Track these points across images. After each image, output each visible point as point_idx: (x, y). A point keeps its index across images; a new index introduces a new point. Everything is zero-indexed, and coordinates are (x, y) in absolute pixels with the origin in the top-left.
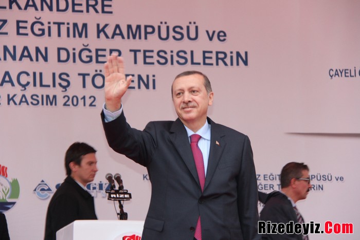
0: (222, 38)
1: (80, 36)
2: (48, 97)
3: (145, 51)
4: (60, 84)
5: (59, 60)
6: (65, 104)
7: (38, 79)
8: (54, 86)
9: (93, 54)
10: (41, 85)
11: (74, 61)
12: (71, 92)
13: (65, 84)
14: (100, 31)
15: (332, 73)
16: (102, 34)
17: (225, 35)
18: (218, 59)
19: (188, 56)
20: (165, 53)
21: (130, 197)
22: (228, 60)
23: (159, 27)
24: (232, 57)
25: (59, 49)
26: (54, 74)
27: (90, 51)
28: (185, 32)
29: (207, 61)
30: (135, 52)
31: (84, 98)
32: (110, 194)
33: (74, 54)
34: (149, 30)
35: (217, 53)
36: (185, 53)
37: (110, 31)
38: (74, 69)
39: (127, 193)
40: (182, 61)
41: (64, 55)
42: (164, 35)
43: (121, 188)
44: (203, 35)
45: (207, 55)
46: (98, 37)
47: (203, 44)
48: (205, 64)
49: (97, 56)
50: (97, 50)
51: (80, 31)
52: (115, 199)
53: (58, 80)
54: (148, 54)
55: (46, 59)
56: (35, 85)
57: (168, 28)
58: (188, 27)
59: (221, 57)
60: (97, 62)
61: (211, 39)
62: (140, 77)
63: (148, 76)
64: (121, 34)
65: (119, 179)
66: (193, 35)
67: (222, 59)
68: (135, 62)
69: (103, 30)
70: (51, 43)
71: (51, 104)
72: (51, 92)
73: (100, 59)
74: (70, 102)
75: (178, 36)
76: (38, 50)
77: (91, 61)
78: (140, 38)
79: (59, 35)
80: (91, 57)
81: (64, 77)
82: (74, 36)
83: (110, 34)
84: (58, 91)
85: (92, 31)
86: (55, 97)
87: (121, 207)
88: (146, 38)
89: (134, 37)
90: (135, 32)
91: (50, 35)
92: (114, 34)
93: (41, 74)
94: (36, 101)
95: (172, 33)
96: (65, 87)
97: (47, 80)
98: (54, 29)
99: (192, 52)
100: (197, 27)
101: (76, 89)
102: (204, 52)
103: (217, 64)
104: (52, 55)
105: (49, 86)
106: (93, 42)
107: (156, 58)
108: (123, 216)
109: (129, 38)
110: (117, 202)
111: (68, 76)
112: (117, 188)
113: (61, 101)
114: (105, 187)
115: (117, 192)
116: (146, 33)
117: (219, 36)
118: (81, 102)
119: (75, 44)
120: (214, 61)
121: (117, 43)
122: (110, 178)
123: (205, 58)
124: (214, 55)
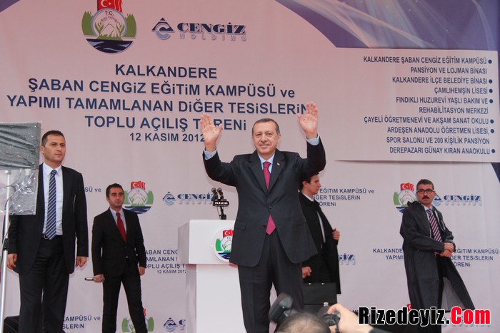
0: (291, 95)
1: (195, 93)
2: (172, 135)
3: (239, 104)
4: (181, 126)
5: (180, 110)
6: (184, 140)
7: (166, 123)
8: (177, 127)
9: (203, 106)
10: (168, 127)
11: (190, 111)
12: (188, 132)
13: (184, 126)
14: (208, 90)
15: (367, 119)
16: (209, 92)
17: (294, 93)
18: (288, 109)
19: (268, 108)
20: (253, 105)
21: (228, 204)
22: (295, 110)
23: (249, 87)
24: (298, 108)
25: (180, 103)
26: (177, 119)
27: (201, 104)
28: (266, 91)
29: (281, 111)
30: (232, 104)
31: (197, 135)
32: (214, 202)
33: (190, 106)
34: (242, 89)
35: (288, 105)
36: (266, 105)
37: (214, 90)
38: (190, 116)
39: (226, 201)
40: (264, 111)
41: (183, 107)
42: (252, 93)
43: (222, 198)
44: (278, 93)
45: (281, 107)
46: (207, 94)
47: (278, 99)
48: (279, 113)
49: (206, 107)
50: (206, 103)
51: (195, 90)
52: (218, 205)
53: (179, 124)
54: (241, 106)
55: (171, 109)
56: (164, 127)
57: (254, 87)
58: (268, 88)
59: (291, 108)
60: (206, 111)
61: (284, 96)
62: (235, 122)
63: (241, 121)
64: (222, 92)
65: (221, 192)
66: (271, 93)
67: (292, 110)
68: (232, 111)
69: (210, 89)
70: (175, 98)
71: (175, 140)
72: (174, 131)
73: (208, 109)
74: (187, 139)
75: (262, 94)
76: (166, 103)
77: (202, 110)
78: (235, 95)
79: (180, 93)
80: (202, 108)
81: (183, 121)
82: (191, 94)
83: (215, 92)
84: (179, 131)
85: (203, 90)
86: (177, 135)
87: (222, 211)
88: (239, 95)
89: (231, 94)
90: (232, 91)
91: (174, 93)
92: (218, 92)
93: (168, 119)
94: (164, 138)
95: (257, 92)
96: (184, 128)
97: (172, 123)
98: (177, 88)
99: (271, 105)
100: (274, 88)
101: (191, 129)
102: (279, 105)
103: (288, 113)
104: (176, 107)
105: (173, 128)
106: (203, 97)
107: (246, 108)
108: (223, 217)
109: (228, 94)
110: (219, 207)
111: (186, 121)
112: (219, 198)
113: (181, 138)
114: (211, 197)
115: (219, 201)
116: (240, 91)
117: (289, 94)
118: (195, 139)
119: (191, 99)
120: (286, 111)
121: (220, 98)
122: (214, 191)
123: (279, 108)
124: (286, 107)
